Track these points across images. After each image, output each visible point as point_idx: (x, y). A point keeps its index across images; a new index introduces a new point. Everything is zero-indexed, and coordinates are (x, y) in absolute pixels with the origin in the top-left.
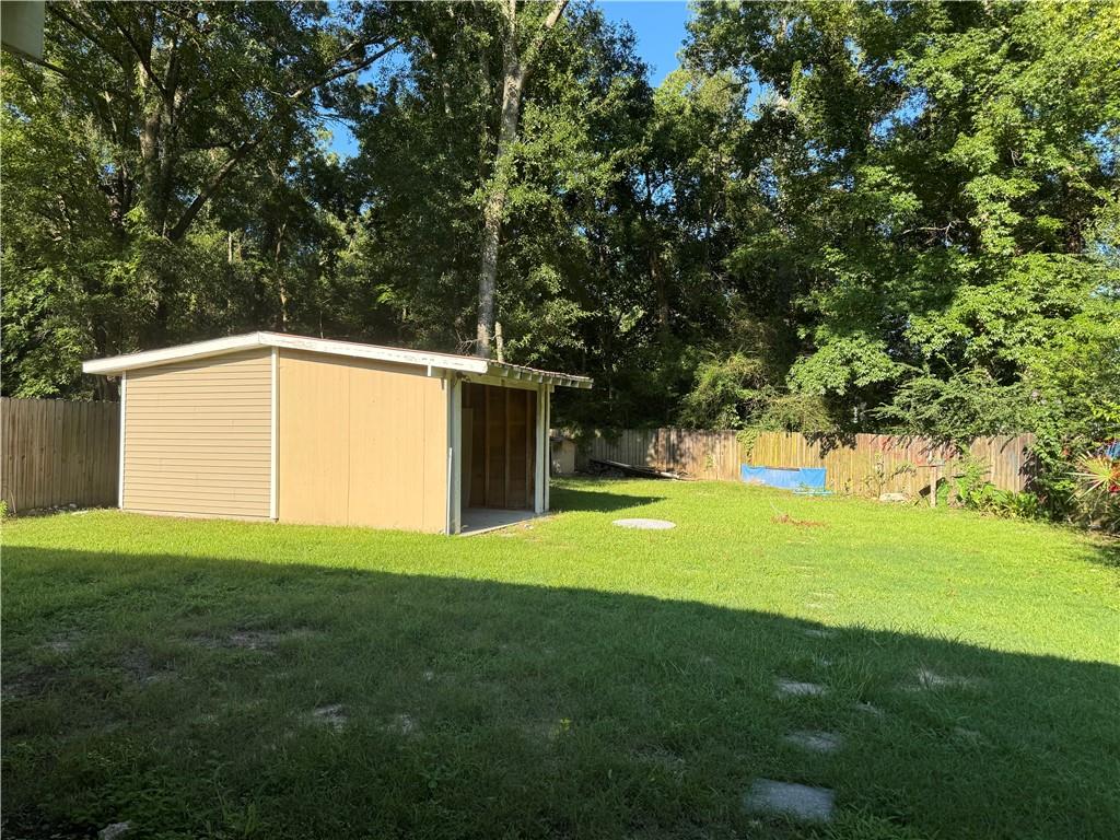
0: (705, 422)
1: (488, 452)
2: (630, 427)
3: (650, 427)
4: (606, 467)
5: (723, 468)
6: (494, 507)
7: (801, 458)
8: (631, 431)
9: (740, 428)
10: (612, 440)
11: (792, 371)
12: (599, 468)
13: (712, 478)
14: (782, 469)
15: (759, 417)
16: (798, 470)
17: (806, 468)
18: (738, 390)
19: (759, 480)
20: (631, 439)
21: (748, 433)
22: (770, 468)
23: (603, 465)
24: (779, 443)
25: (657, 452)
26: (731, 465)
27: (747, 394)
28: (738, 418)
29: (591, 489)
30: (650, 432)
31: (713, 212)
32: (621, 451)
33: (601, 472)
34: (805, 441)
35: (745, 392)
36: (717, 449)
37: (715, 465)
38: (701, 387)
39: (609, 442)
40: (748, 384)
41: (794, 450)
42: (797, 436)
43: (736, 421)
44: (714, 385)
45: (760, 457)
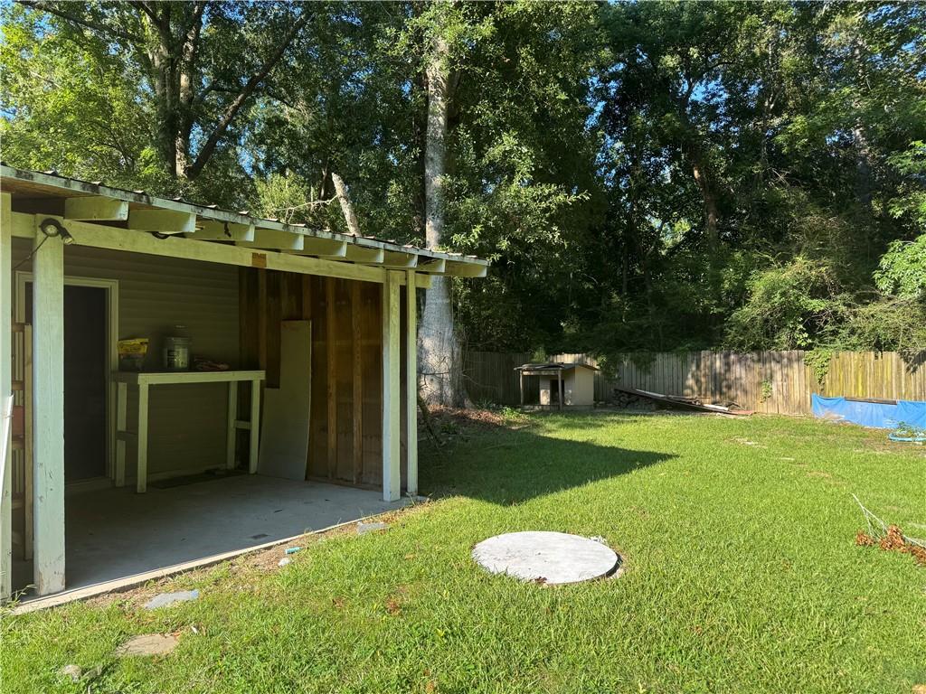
0: (760, 342)
1: (333, 390)
2: (667, 349)
3: (691, 349)
4: (634, 398)
5: (787, 399)
6: (344, 483)
7: (899, 387)
8: (666, 355)
9: (809, 347)
10: (644, 366)
11: (884, 263)
12: (625, 398)
13: (772, 411)
14: (870, 401)
15: (835, 333)
16: (894, 403)
17: (907, 400)
18: (805, 300)
19: (837, 415)
20: (665, 364)
21: (821, 354)
22: (853, 400)
23: (630, 394)
24: (864, 366)
25: (698, 381)
26: (797, 395)
27: (817, 305)
28: (806, 335)
29: (578, 435)
30: (690, 357)
31: (770, 103)
32: (655, 379)
33: (629, 403)
34: (904, 366)
35: (815, 302)
36: (778, 376)
37: (775, 396)
38: (755, 299)
39: (639, 368)
40: (819, 291)
41: (887, 375)
42: (892, 357)
43: (803, 338)
44: (769, 294)
45: (837, 386)
